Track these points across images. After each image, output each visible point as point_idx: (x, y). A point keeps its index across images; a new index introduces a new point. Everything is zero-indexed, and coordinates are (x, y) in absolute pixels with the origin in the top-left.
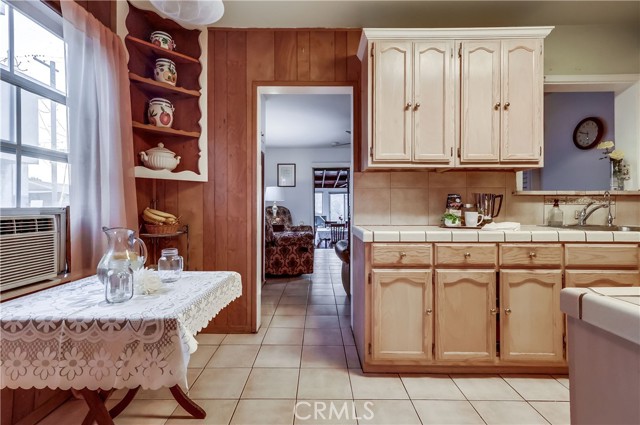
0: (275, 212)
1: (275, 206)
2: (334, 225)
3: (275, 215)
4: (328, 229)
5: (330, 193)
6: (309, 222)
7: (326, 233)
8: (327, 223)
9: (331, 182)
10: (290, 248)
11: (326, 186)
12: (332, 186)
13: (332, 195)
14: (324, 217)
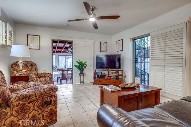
0: (21, 65)
1: (21, 61)
2: (62, 70)
3: (21, 68)
4: (59, 73)
5: (59, 55)
6: (48, 70)
7: (58, 75)
8: (57, 69)
9: (60, 50)
10: (31, 105)
11: (57, 52)
12: (60, 52)
13: (60, 56)
14: (56, 67)
